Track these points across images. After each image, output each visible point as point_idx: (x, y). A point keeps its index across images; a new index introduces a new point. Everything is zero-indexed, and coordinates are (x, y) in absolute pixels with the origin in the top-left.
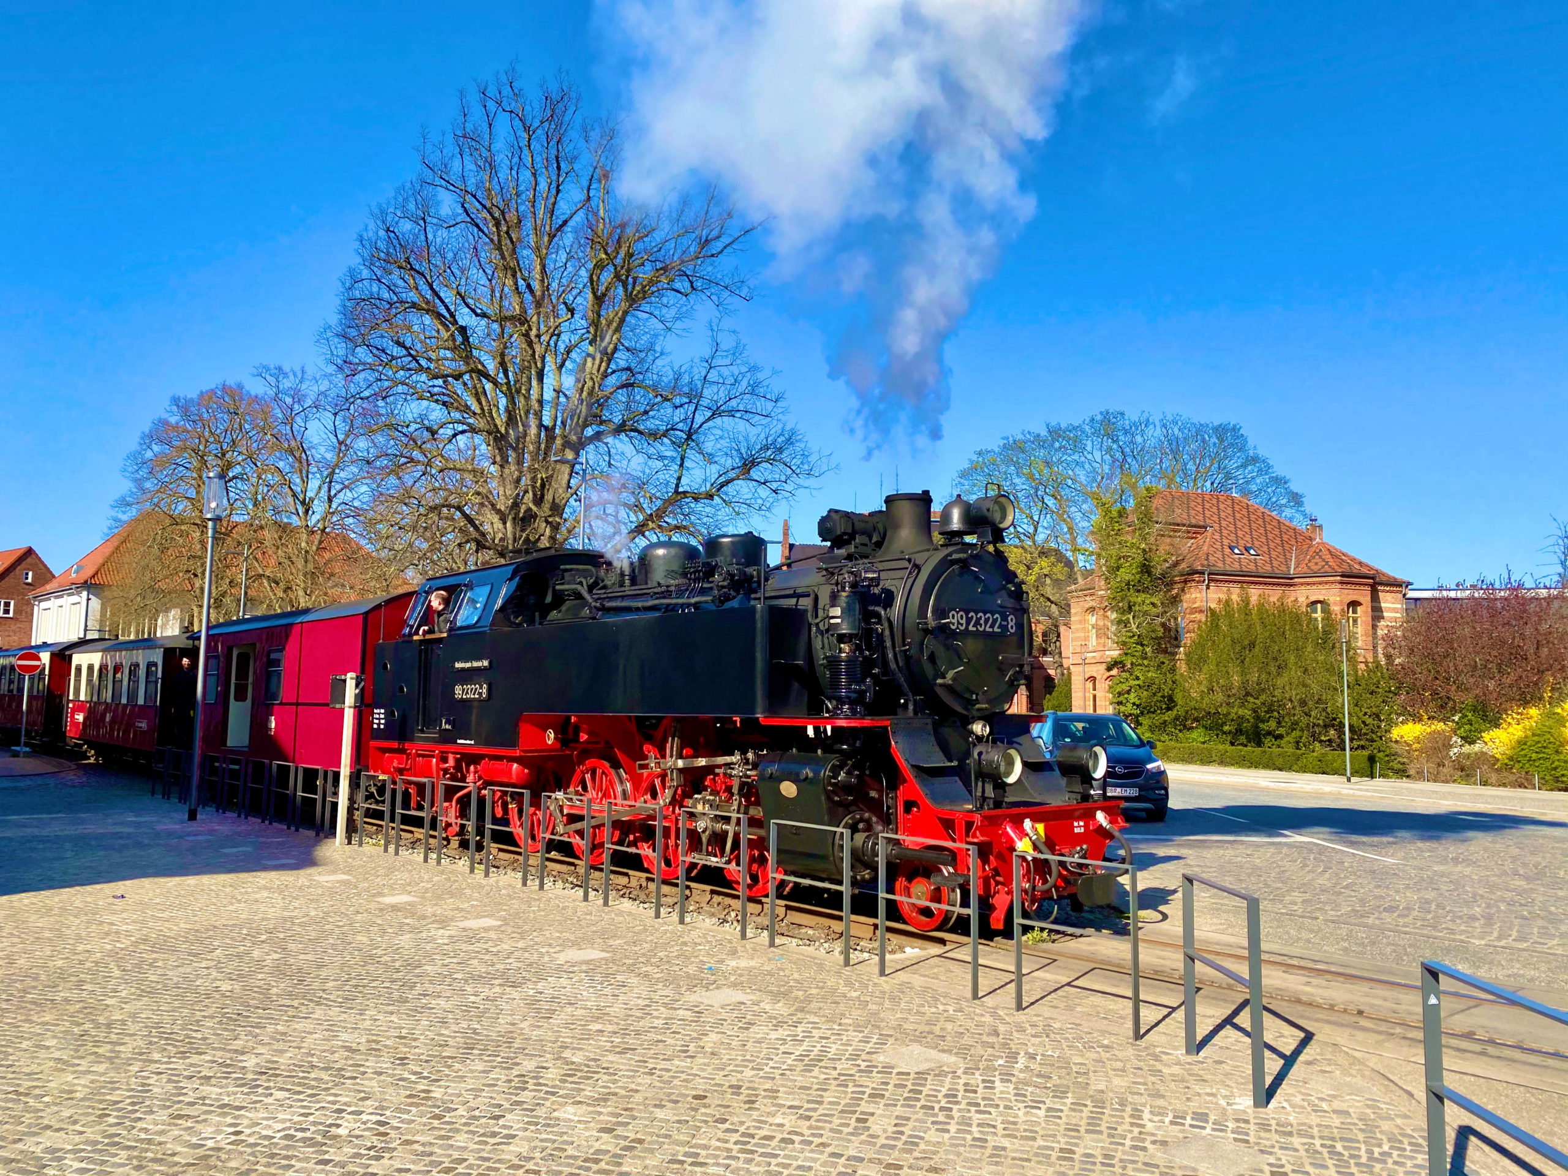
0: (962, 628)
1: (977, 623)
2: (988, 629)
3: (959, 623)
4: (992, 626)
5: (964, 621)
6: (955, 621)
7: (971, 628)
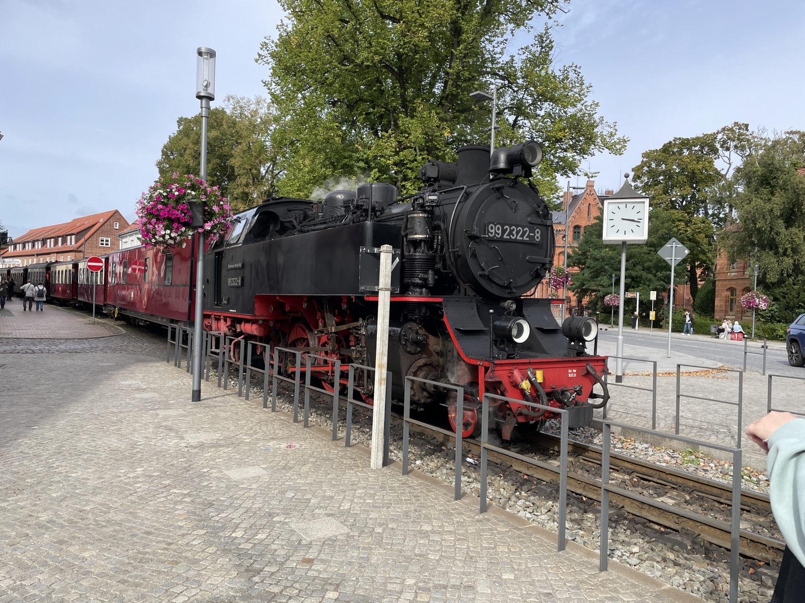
0: (499, 236)
1: (511, 233)
2: (518, 238)
3: (496, 232)
4: (522, 236)
5: (500, 232)
6: (493, 231)
7: (505, 236)
